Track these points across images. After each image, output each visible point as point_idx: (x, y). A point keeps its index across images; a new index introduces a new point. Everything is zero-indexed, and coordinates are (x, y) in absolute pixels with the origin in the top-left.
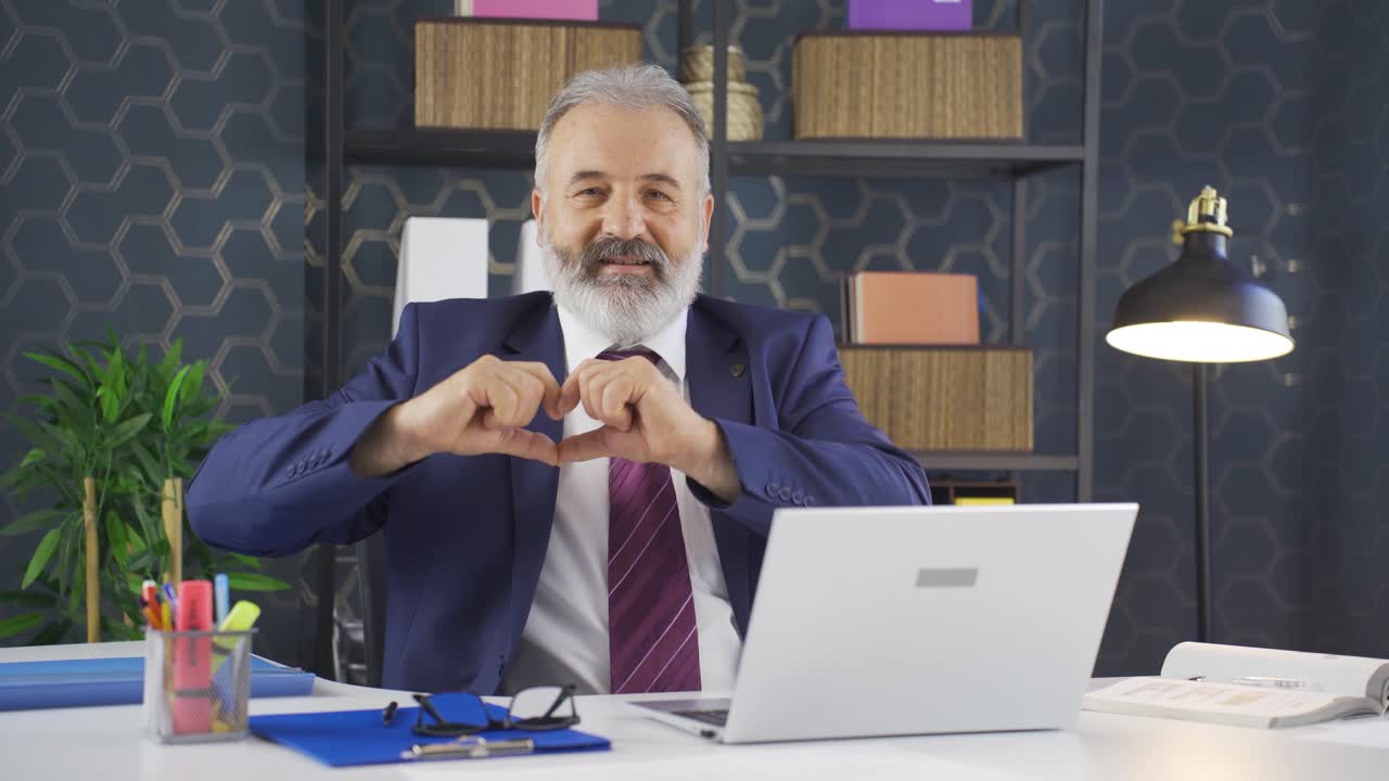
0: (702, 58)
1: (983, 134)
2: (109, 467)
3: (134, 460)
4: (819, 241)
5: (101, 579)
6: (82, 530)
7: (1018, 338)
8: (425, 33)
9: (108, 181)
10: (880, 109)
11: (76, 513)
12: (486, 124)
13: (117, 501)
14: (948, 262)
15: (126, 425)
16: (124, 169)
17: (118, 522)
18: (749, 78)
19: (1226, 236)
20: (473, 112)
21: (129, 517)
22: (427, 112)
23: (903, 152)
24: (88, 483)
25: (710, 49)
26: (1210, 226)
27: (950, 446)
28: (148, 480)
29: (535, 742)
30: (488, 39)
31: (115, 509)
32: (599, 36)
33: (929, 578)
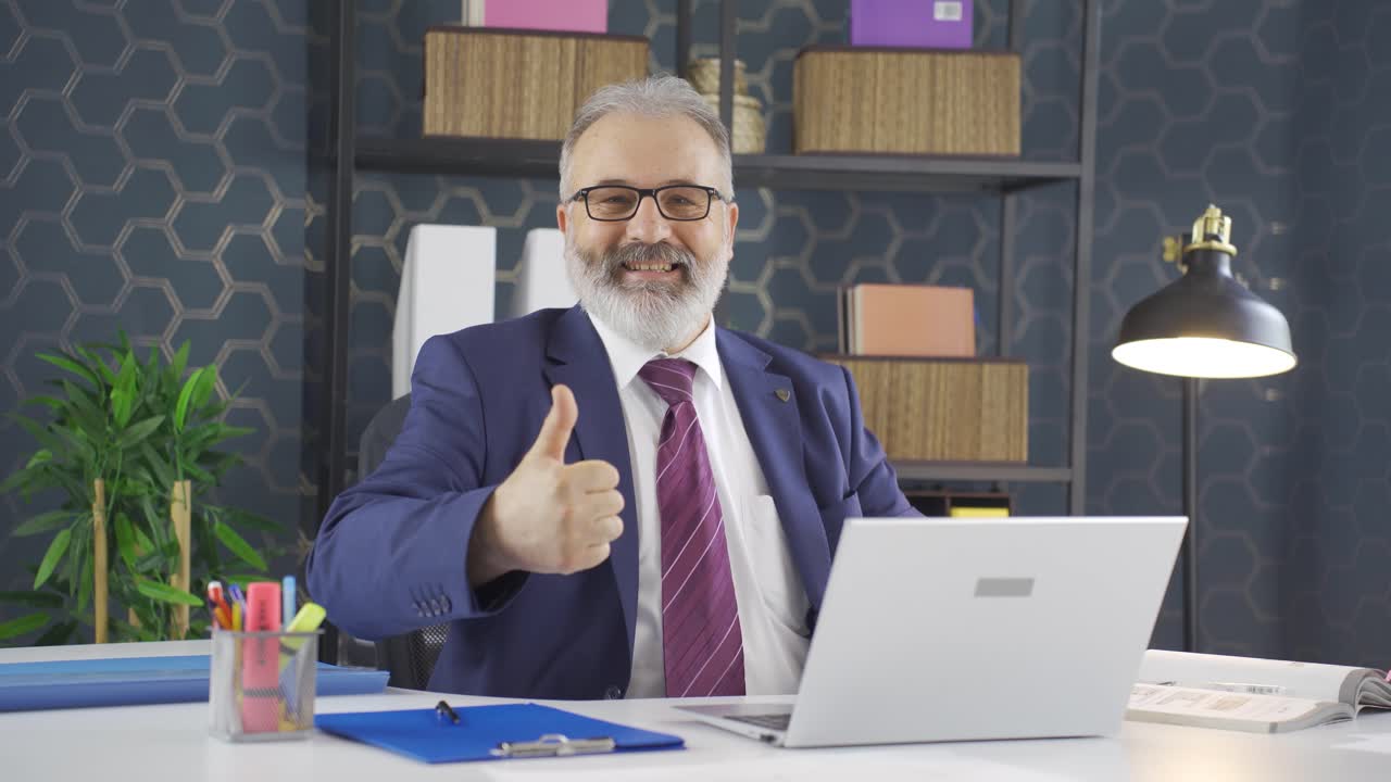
0: (706, 71)
1: (982, 150)
2: (119, 469)
3: (144, 463)
4: (807, 252)
5: (110, 581)
6: (92, 531)
7: (1006, 351)
8: (436, 43)
9: (112, 184)
10: (883, 124)
11: (86, 514)
12: (495, 134)
13: (126, 503)
14: (936, 274)
15: (137, 428)
16: (128, 173)
17: (126, 523)
18: (753, 91)
19: (1230, 254)
20: (482, 120)
21: (139, 519)
22: (437, 119)
23: (905, 166)
24: (98, 484)
25: (716, 62)
26: (1215, 244)
27: (947, 457)
28: (157, 481)
29: (615, 741)
30: (499, 49)
31: (126, 511)
32: (607, 47)
33: (988, 588)
